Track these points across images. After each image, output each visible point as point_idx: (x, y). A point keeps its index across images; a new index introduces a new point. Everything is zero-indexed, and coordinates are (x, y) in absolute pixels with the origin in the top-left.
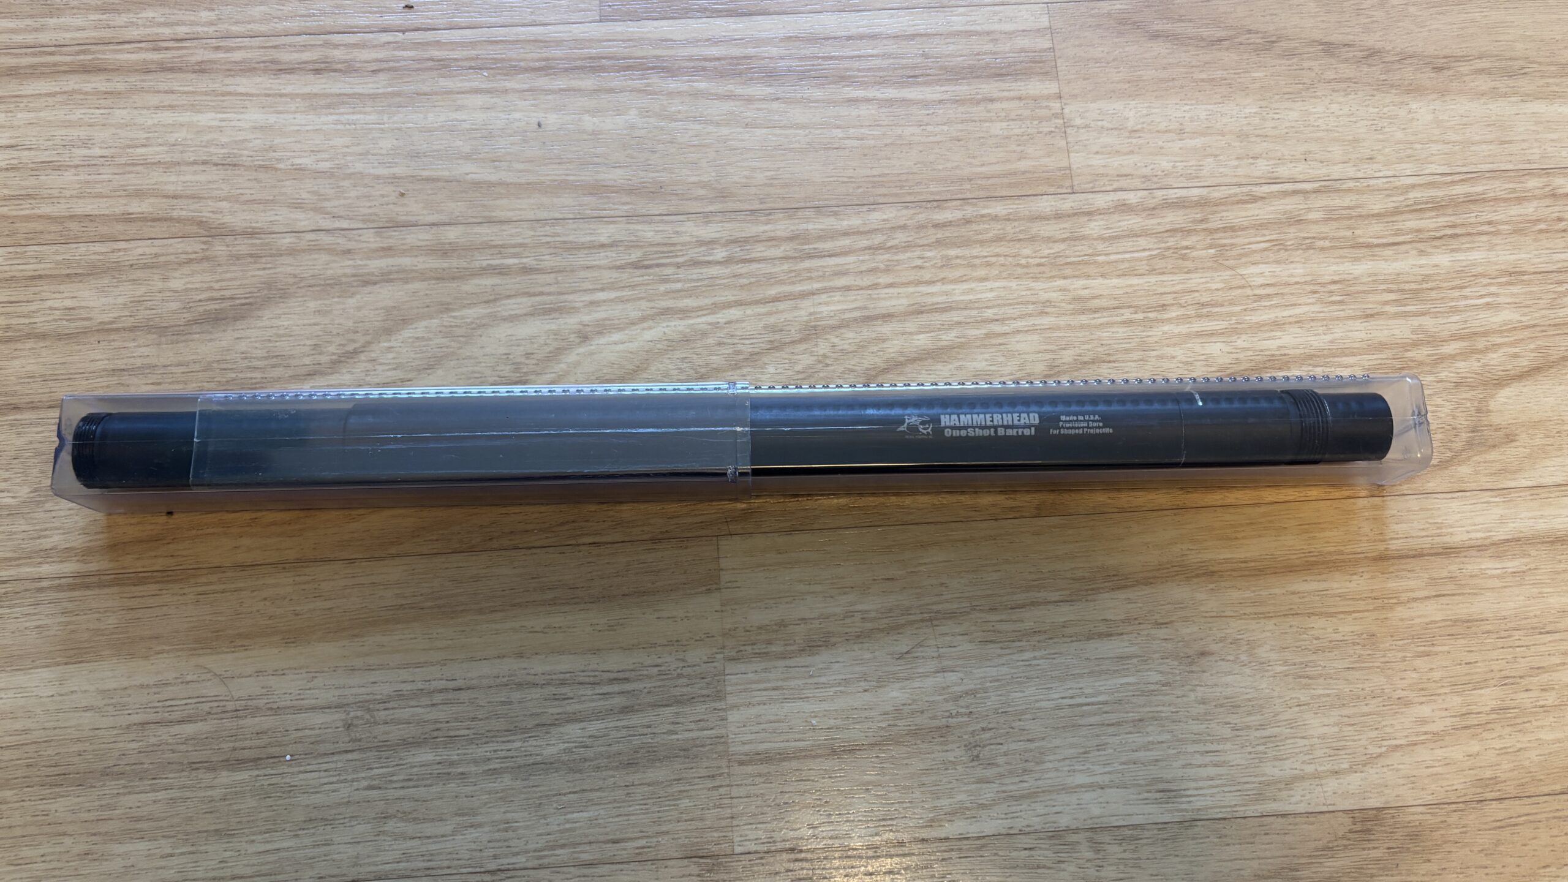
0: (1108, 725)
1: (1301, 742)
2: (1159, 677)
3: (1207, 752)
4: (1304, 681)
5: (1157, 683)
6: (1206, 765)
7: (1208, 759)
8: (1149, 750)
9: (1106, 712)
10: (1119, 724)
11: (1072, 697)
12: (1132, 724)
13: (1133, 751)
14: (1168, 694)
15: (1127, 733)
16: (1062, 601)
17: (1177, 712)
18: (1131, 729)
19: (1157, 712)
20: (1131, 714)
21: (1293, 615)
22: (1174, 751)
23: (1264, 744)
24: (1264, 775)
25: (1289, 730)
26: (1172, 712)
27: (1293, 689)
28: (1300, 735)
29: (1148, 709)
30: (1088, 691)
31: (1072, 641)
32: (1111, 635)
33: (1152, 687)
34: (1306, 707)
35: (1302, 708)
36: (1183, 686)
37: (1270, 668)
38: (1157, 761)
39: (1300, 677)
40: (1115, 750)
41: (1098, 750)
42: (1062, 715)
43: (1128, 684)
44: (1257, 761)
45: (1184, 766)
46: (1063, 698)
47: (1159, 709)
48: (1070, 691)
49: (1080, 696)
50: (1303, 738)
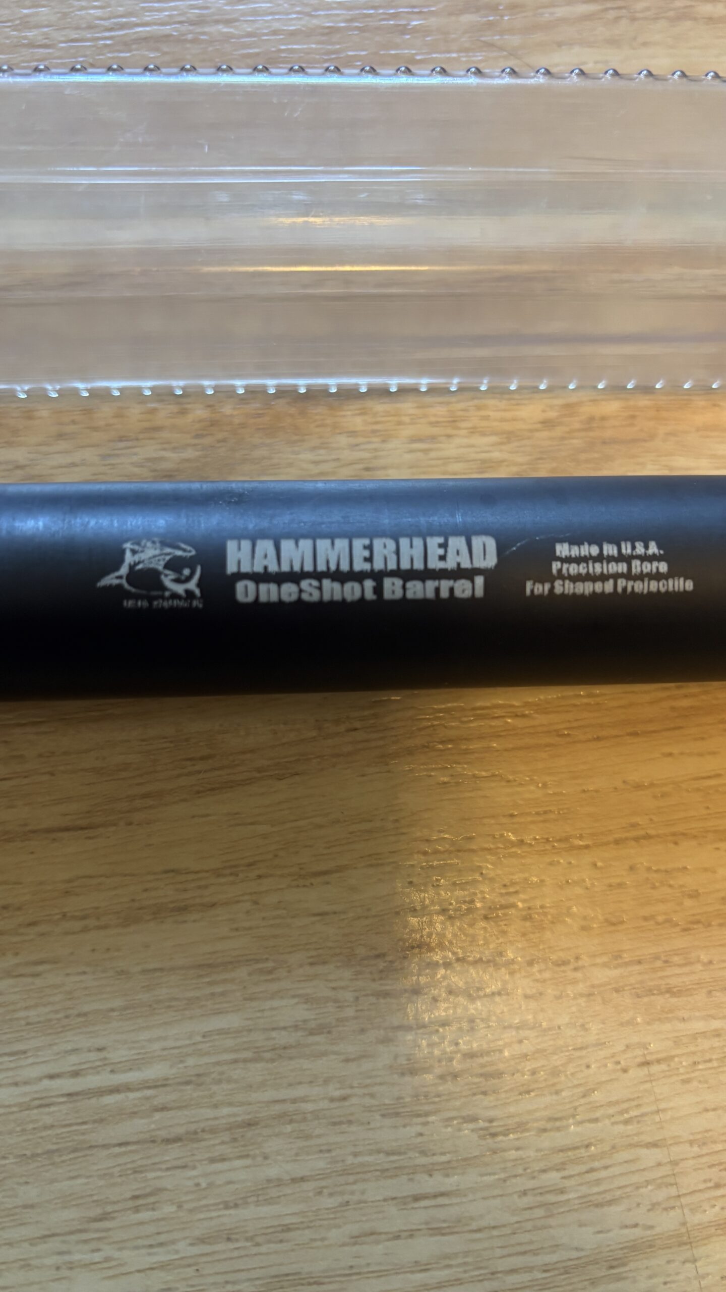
0: (167, 1141)
1: (650, 1156)
2: (301, 1013)
3: (417, 1198)
4: (660, 1001)
5: (296, 1027)
6: (412, 1234)
7: (417, 1217)
8: (270, 1201)
9: (164, 1109)
10: (193, 1136)
11: (76, 1074)
12: (226, 1137)
13: (227, 1206)
14: (324, 1054)
15: (212, 1160)
16: (67, 829)
17: (344, 1098)
18: (226, 1150)
19: (294, 1101)
20: (225, 1111)
21: (636, 839)
22: (331, 1202)
23: (560, 1167)
24: (556, 1247)
25: (621, 1128)
26: (332, 1100)
27: (631, 1023)
28: (648, 1139)
29: (269, 1094)
30: (119, 1054)
31: (85, 930)
32: (183, 909)
33: (282, 1038)
34: (663, 1067)
35: (655, 1068)
36: (363, 1031)
37: (579, 975)
38: (287, 1229)
39: (650, 992)
40: (180, 1207)
41: (137, 1210)
42: (48, 1120)
43: (221, 1032)
44: (540, 1212)
45: (356, 1240)
46: (51, 1077)
47: (300, 1091)
48: (73, 1059)
49: (96, 1070)
50: (655, 1145)
